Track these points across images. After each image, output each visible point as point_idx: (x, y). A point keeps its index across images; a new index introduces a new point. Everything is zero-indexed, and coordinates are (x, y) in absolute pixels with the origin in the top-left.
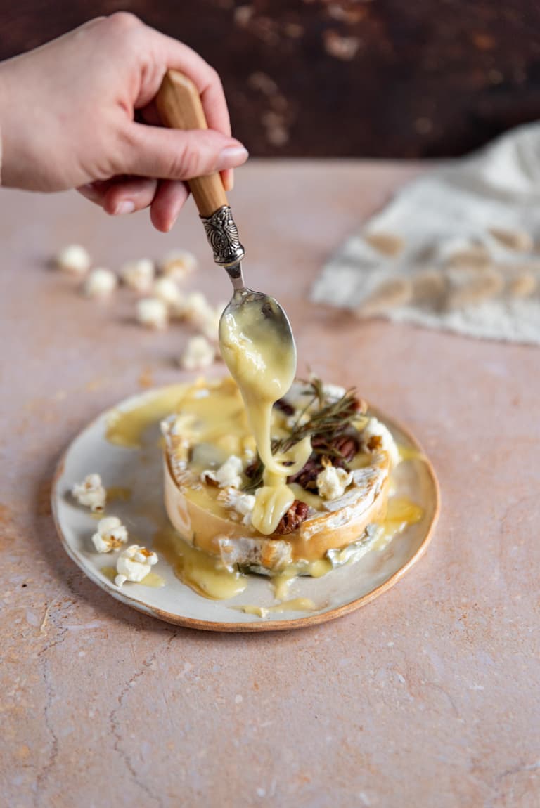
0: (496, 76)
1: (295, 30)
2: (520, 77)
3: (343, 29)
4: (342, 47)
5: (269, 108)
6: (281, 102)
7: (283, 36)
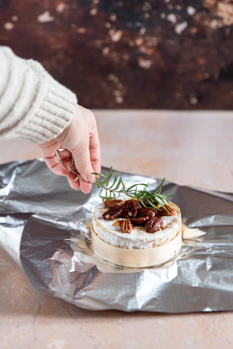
0: (207, 76)
1: (126, 57)
2: (217, 76)
3: (145, 57)
4: (145, 64)
5: (116, 89)
6: (120, 86)
7: (121, 59)
